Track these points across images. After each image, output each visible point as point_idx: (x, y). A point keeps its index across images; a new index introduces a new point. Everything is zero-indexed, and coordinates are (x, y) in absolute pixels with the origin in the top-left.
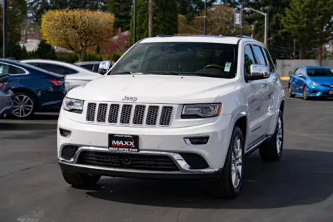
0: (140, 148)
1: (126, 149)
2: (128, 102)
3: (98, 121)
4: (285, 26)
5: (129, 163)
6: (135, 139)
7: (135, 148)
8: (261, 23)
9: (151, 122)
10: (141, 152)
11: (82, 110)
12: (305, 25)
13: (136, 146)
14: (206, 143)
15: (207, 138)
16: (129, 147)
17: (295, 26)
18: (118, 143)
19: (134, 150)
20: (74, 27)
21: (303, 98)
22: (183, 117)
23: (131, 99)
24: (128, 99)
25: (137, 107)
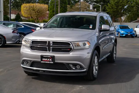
4: (108, 10)
8: (99, 9)
12: (115, 10)
17: (112, 10)
20: (33, 10)
21: (118, 37)
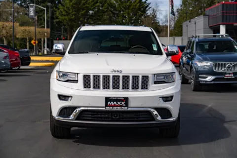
0: (129, 106)
1: (119, 108)
2: (116, 74)
3: (94, 88)
4: (59, 17)
5: (118, 118)
6: (126, 100)
7: (126, 107)
9: (135, 87)
10: (129, 109)
11: (77, 81)
12: (73, 17)
13: (127, 105)
14: (171, 100)
15: (172, 97)
16: (121, 106)
17: (66, 17)
18: (112, 103)
19: (125, 108)
22: (155, 83)
23: (118, 71)
24: (115, 71)
25: (123, 77)
